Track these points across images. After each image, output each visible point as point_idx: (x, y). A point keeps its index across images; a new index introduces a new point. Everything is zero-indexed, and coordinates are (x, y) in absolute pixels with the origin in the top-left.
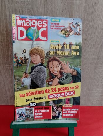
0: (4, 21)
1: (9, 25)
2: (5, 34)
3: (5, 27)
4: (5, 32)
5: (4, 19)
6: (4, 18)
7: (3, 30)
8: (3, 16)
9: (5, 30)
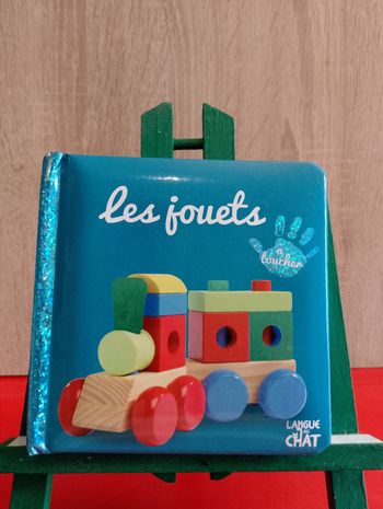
0: (76, 25)
1: (90, 38)
2: (75, 69)
3: (76, 44)
4: (76, 62)
5: (75, 18)
6: (75, 13)
7: (69, 56)
8: (74, 9)
9: (76, 55)
